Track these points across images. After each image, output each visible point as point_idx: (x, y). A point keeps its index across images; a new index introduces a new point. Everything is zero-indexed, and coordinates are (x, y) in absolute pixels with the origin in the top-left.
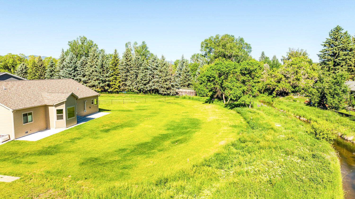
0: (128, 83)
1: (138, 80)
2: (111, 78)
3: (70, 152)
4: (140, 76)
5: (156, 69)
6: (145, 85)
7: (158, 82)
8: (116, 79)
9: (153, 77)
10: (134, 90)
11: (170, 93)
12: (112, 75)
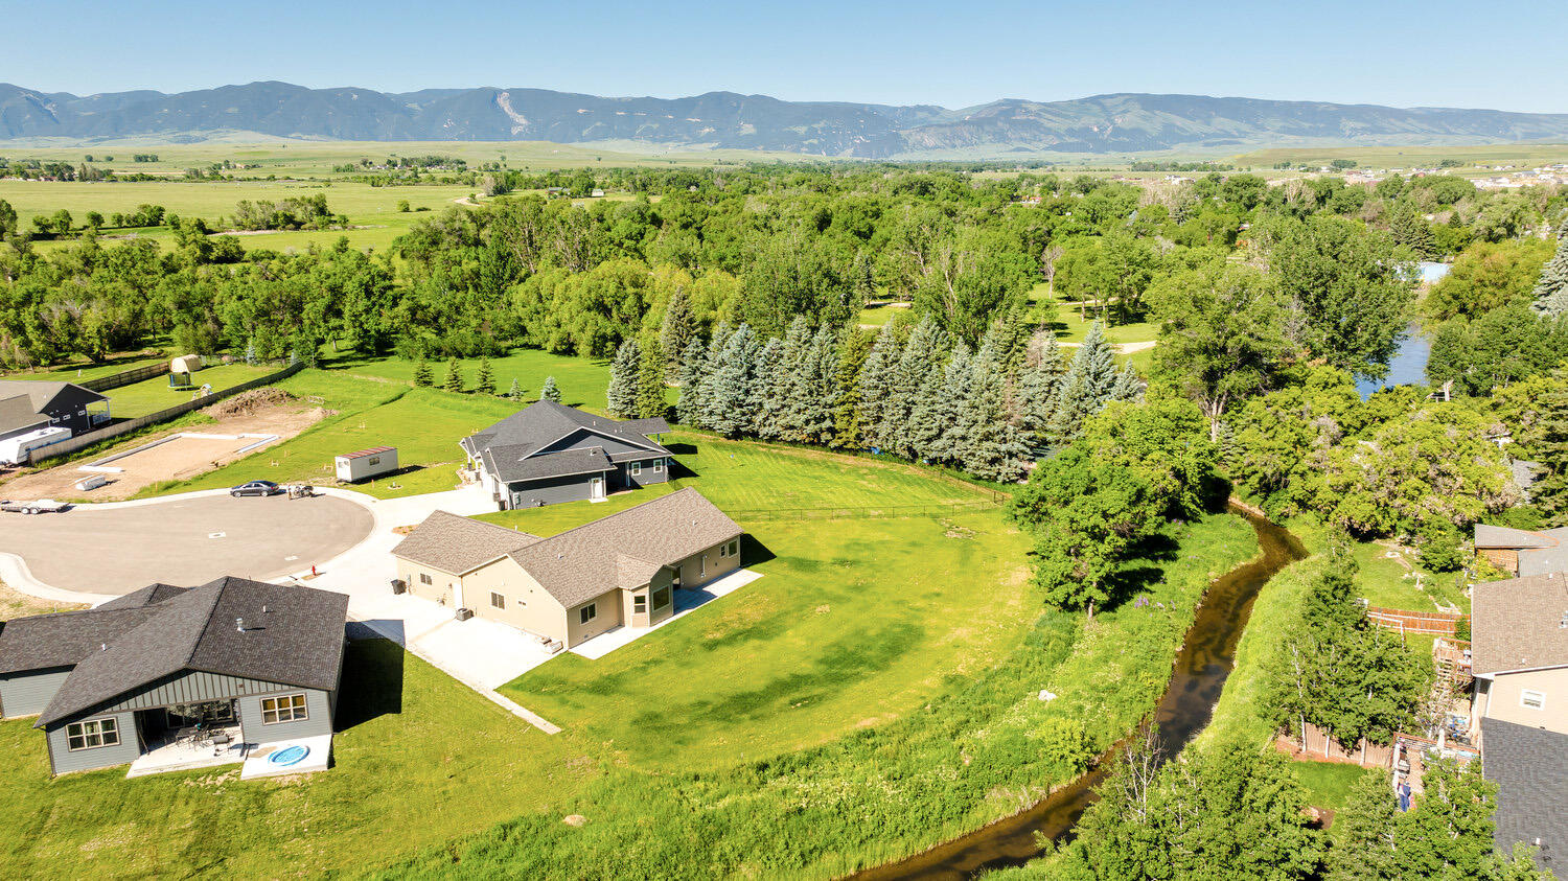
0: (884, 429)
1: (910, 424)
2: (839, 410)
3: (629, 694)
4: (917, 412)
5: (964, 398)
6: (929, 440)
7: (964, 438)
8: (850, 413)
9: (952, 419)
10: (898, 450)
11: (999, 474)
12: (843, 403)
